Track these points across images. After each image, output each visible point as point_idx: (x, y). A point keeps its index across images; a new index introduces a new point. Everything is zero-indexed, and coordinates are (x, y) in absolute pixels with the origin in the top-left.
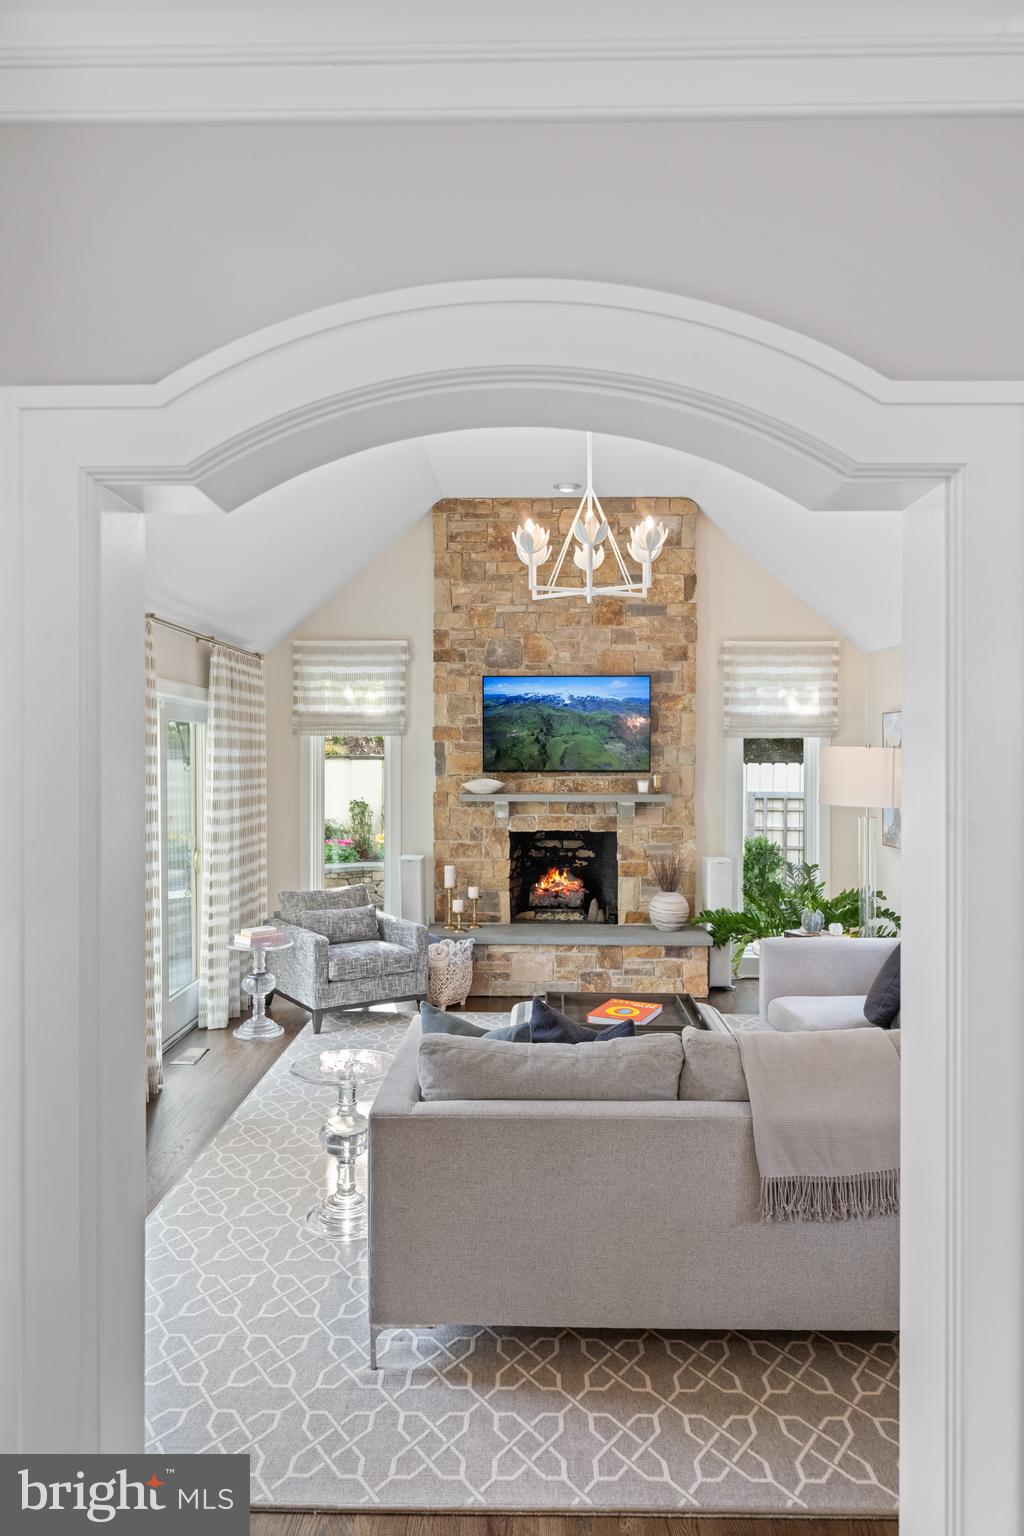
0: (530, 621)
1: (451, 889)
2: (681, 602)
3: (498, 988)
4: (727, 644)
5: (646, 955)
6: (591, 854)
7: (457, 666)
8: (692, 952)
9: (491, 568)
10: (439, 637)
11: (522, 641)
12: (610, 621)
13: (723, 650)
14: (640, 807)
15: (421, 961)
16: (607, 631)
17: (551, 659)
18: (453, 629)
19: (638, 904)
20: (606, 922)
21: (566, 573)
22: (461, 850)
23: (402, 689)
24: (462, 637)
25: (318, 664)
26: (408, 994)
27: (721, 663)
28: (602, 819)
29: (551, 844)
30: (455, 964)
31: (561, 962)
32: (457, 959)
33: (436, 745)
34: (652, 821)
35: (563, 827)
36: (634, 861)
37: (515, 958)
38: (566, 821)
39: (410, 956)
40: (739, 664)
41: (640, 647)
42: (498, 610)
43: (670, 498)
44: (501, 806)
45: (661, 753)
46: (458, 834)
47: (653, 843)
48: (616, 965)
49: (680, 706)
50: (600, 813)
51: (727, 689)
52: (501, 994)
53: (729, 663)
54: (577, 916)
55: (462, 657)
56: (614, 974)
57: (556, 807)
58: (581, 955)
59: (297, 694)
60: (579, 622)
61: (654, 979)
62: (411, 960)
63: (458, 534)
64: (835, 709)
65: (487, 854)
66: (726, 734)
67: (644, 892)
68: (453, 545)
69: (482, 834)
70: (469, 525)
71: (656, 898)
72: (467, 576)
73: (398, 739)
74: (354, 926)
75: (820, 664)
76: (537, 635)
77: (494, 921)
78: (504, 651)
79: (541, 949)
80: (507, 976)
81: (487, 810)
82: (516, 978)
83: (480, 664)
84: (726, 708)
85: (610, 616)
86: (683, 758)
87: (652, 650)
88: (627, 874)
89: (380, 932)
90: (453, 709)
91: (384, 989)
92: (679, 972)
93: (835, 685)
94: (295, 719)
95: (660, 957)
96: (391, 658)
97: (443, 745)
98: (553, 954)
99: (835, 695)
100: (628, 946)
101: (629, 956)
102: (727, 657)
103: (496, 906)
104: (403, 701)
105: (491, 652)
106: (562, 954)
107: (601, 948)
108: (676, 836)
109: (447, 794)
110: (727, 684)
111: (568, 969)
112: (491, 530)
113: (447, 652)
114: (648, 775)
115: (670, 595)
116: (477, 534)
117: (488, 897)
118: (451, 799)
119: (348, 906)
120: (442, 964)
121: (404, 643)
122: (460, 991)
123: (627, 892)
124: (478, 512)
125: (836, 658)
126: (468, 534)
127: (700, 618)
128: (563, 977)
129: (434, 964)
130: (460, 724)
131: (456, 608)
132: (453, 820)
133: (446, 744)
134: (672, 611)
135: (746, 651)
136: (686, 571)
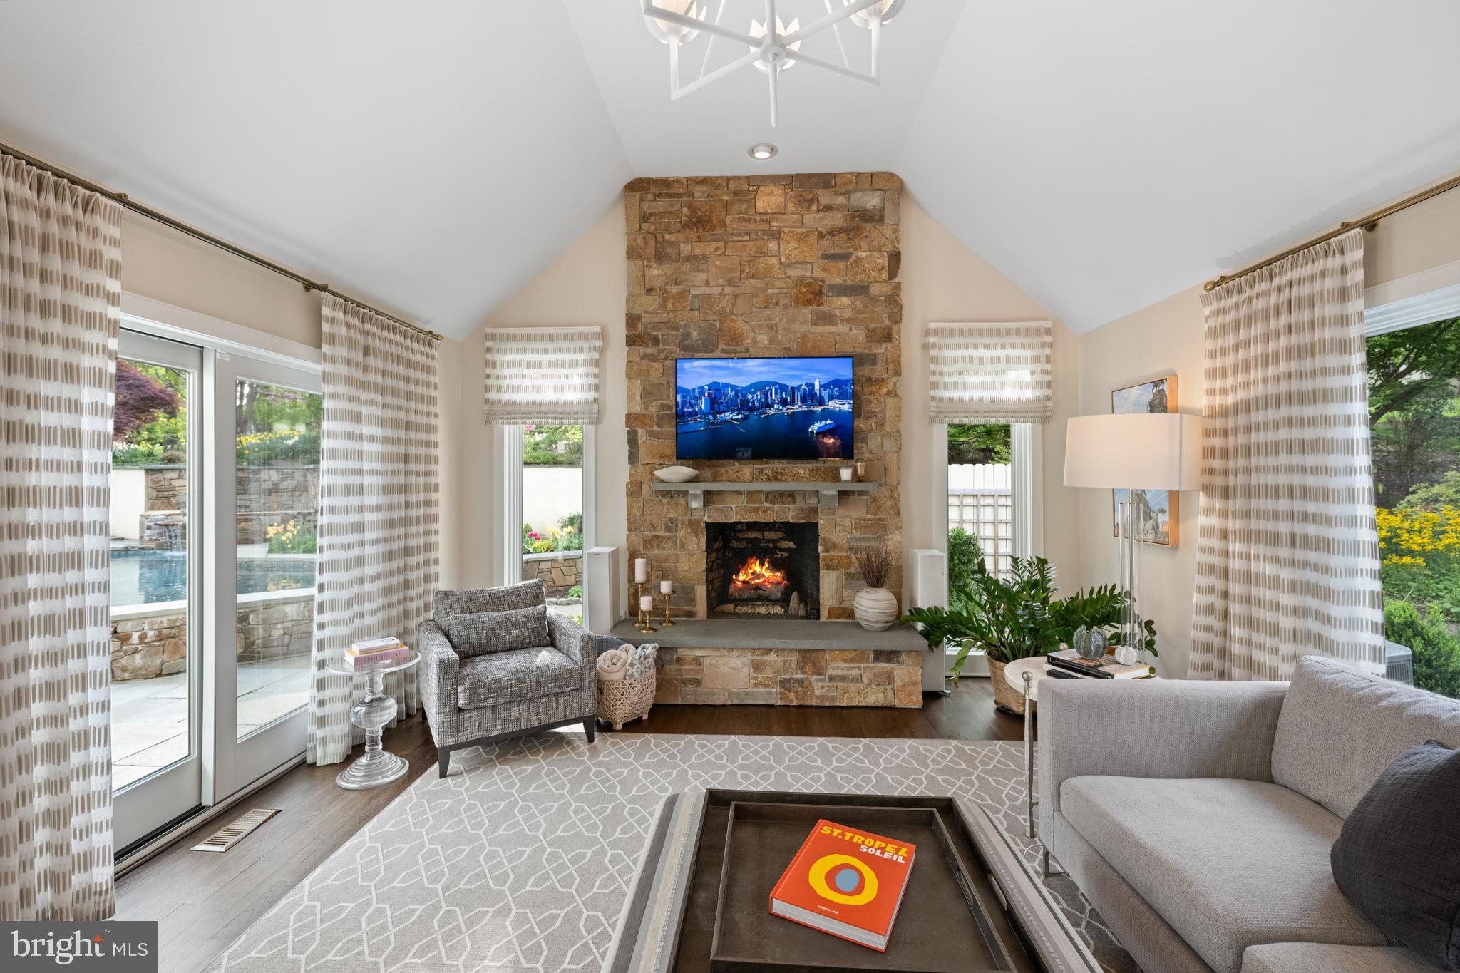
0: (726, 303)
1: (642, 584)
2: (884, 281)
3: (687, 696)
4: (932, 326)
5: (853, 660)
6: (792, 545)
7: (650, 350)
8: (904, 656)
9: (685, 249)
10: (632, 320)
11: (718, 324)
12: (809, 302)
13: (928, 333)
14: (843, 495)
15: (586, 676)
16: (807, 312)
17: (747, 342)
18: (646, 312)
19: (841, 599)
20: (807, 617)
21: (763, 253)
22: (656, 542)
23: (596, 376)
24: (656, 320)
25: (511, 351)
26: (569, 717)
27: (926, 347)
28: (802, 509)
29: (752, 535)
30: (632, 676)
31: (757, 667)
32: (634, 670)
33: (629, 432)
34: (857, 511)
35: (762, 518)
36: (837, 553)
37: (707, 662)
38: (764, 511)
39: (571, 672)
40: (947, 347)
41: (842, 328)
42: (693, 292)
43: (872, 174)
44: (695, 496)
45: (865, 441)
46: (652, 524)
47: (856, 534)
48: (819, 671)
49: (884, 390)
50: (800, 503)
51: (934, 373)
52: (691, 702)
53: (935, 346)
54: (777, 610)
55: (656, 341)
56: (817, 680)
57: (754, 497)
58: (780, 659)
59: (490, 382)
60: (777, 304)
61: (861, 686)
62: (572, 677)
63: (651, 215)
64: (1048, 392)
65: (683, 546)
66: (932, 420)
67: (847, 586)
68: (645, 226)
69: (677, 525)
70: (663, 204)
71: (861, 594)
72: (660, 257)
73: (593, 428)
74: (514, 632)
75: (1031, 346)
76: (733, 317)
77: (690, 616)
78: (699, 334)
79: (735, 653)
80: (697, 682)
81: (682, 500)
82: (708, 684)
83: (674, 348)
84: (932, 393)
85: (809, 296)
86: (888, 445)
87: (854, 331)
88: (829, 567)
89: (549, 637)
90: (646, 395)
91: (536, 714)
92: (889, 678)
93: (1048, 367)
94: (487, 407)
95: (868, 662)
96: (585, 345)
97: (636, 432)
98: (749, 658)
99: (1048, 378)
100: (831, 651)
101: (833, 660)
102: (932, 340)
103: (691, 601)
104: (597, 388)
105: (686, 336)
106: (758, 658)
107: (801, 651)
108: (881, 527)
109: (641, 483)
110: (933, 367)
111: (765, 675)
112: (685, 210)
113: (640, 336)
114: (852, 462)
115: (874, 274)
116: (670, 213)
117: (682, 592)
118: (645, 489)
119: (516, 607)
120: (615, 676)
121: (598, 329)
122: (638, 706)
123: (829, 585)
124: (672, 191)
125: (1048, 339)
126: (662, 214)
127: (905, 298)
128: (760, 684)
129: (606, 677)
130: (653, 410)
131: (649, 291)
132: (647, 511)
133: (640, 431)
134: (875, 290)
135: (953, 333)
136: (889, 248)
